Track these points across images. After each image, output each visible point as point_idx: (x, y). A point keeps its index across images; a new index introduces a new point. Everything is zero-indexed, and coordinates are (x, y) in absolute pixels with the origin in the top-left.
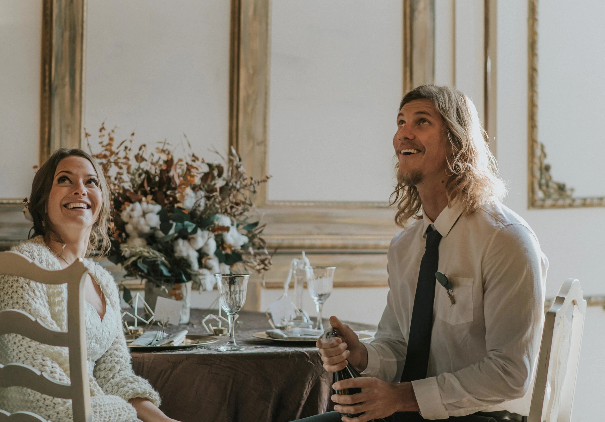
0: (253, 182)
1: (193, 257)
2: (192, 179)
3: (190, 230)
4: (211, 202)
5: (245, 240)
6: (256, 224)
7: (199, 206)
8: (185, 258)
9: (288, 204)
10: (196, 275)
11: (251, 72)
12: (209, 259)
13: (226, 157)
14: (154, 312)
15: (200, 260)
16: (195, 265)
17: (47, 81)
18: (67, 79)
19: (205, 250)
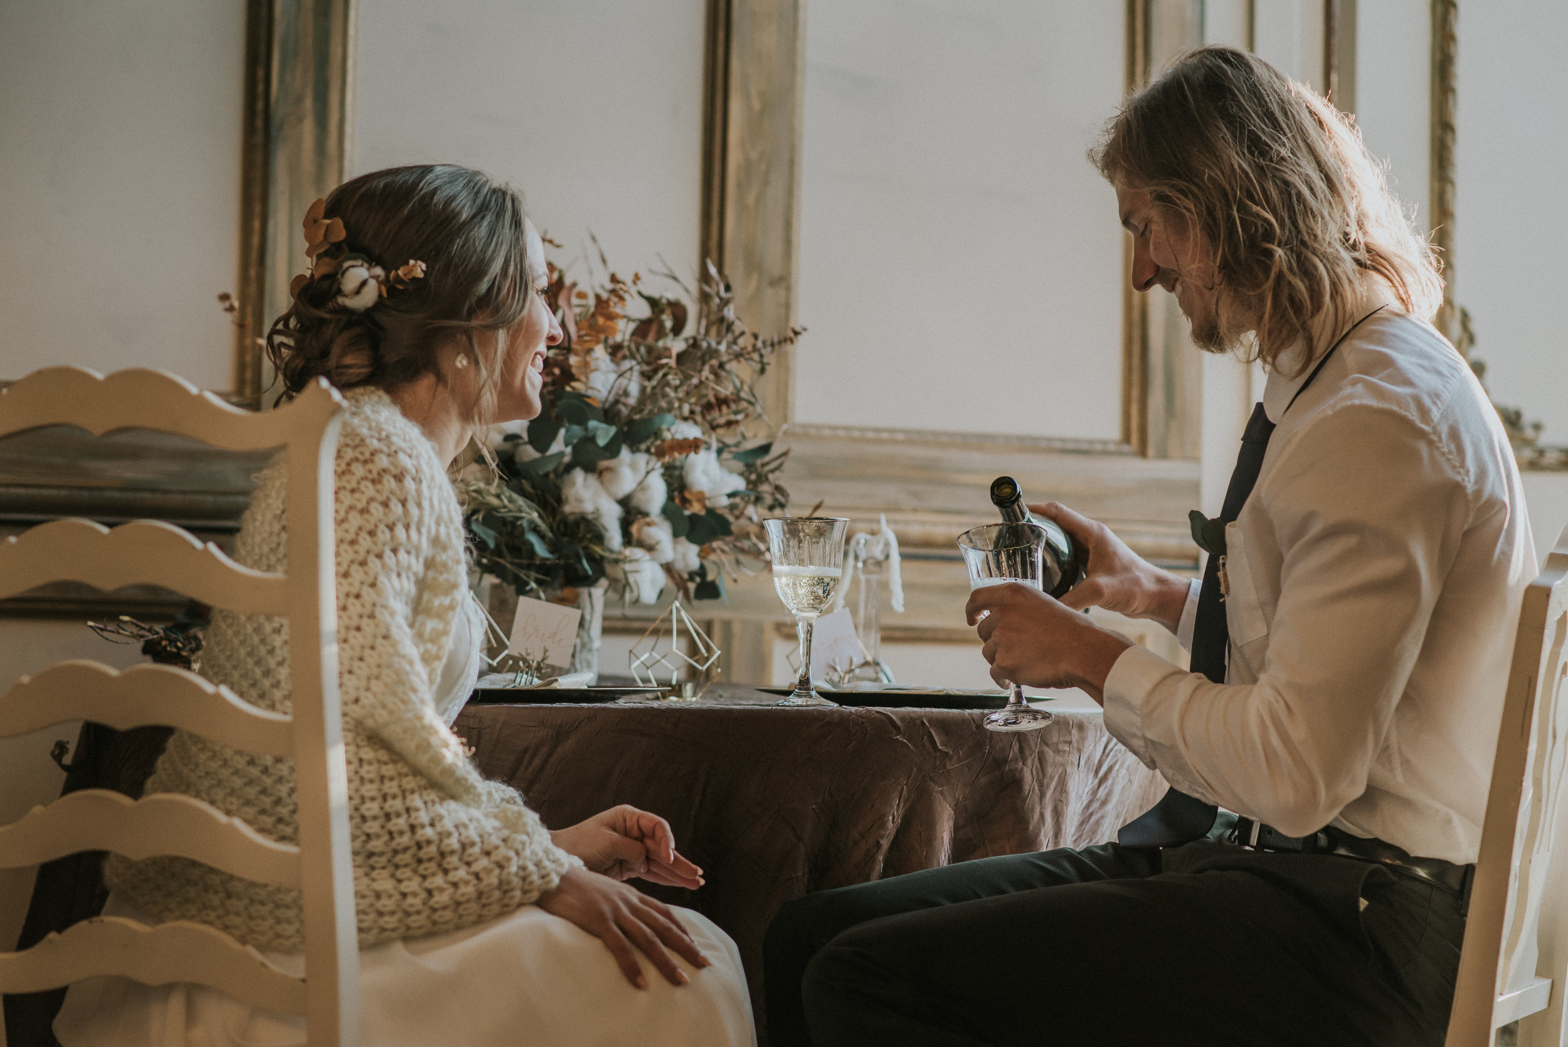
0: (759, 344)
1: (610, 516)
2: (609, 323)
3: (602, 442)
4: (654, 382)
5: (739, 484)
6: (765, 449)
7: (626, 393)
8: (590, 517)
9: (841, 433)
10: (617, 561)
11: (757, 105)
12: (649, 524)
13: (693, 286)
14: (508, 638)
15: (626, 525)
16: (614, 538)
17: (260, 106)
18: (308, 104)
19: (639, 501)
